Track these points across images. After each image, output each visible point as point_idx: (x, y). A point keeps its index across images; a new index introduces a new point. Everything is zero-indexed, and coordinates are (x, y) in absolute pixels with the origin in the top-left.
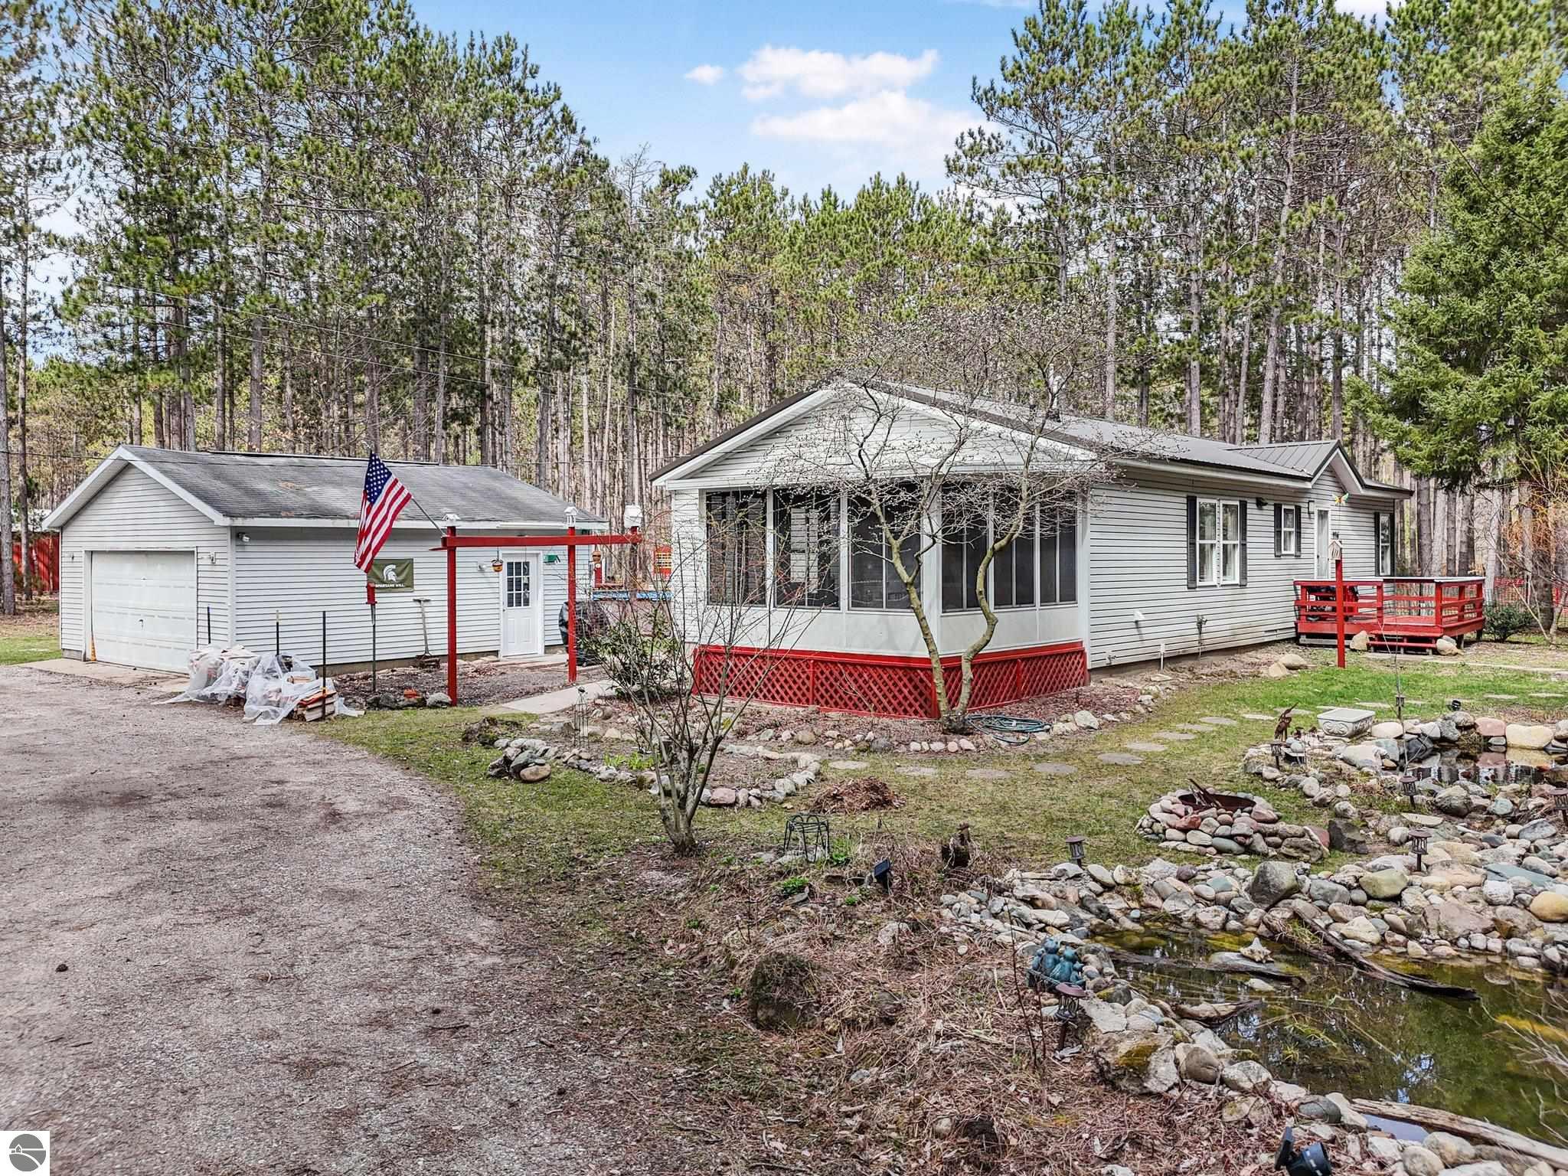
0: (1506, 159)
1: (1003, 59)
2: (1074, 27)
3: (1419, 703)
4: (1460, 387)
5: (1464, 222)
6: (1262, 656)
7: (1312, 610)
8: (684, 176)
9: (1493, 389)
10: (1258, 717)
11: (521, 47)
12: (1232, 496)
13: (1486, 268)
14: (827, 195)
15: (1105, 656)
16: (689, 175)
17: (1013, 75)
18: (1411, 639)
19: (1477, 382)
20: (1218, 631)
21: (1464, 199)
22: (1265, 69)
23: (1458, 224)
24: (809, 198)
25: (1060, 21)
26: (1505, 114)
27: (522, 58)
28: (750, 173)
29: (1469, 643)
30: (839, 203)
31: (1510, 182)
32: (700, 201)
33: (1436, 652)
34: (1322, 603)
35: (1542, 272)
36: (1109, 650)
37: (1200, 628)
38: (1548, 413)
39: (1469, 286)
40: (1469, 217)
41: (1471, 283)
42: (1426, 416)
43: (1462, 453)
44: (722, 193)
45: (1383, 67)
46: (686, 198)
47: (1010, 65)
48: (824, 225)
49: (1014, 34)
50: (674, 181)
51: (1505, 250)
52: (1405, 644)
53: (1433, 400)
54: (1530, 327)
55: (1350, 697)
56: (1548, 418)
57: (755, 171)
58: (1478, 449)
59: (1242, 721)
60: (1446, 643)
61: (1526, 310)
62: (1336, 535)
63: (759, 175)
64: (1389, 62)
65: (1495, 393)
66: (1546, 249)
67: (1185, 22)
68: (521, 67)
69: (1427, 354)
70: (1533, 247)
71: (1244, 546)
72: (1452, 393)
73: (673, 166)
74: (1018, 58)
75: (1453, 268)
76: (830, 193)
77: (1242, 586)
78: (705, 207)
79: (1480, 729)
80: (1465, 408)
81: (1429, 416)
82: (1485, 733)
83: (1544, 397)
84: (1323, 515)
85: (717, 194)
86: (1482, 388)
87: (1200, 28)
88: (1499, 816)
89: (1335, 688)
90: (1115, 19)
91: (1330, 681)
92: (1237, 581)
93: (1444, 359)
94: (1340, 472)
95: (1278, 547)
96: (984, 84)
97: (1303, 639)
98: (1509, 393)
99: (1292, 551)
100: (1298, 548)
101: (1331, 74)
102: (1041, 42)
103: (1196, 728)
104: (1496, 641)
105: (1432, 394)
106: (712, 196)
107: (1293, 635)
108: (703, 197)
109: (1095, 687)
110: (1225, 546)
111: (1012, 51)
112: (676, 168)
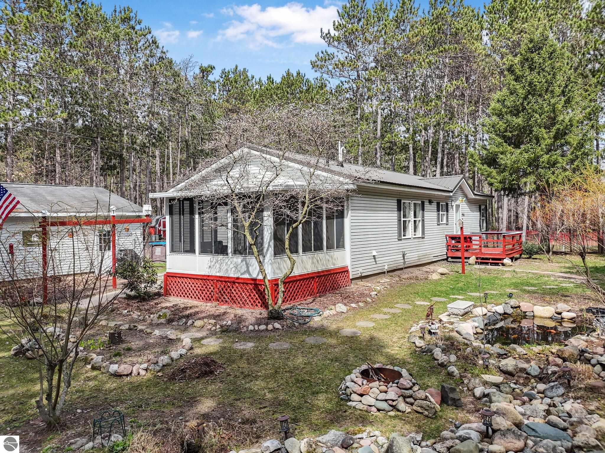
0: (530, 60)
1: (334, 22)
2: (362, 9)
3: (495, 292)
4: (512, 154)
5: (513, 85)
6: (431, 267)
7: (453, 247)
8: (209, 69)
9: (525, 154)
10: (422, 303)
11: (134, 11)
12: (418, 200)
13: (522, 104)
14: (269, 78)
15: (359, 272)
16: (212, 69)
17: (337, 28)
18: (493, 259)
19: (519, 151)
20: (412, 257)
21: (513, 77)
22: (436, 26)
23: (511, 86)
24: (262, 79)
25: (356, 7)
26: (529, 41)
27: (134, 16)
28: (238, 69)
29: (516, 259)
30: (274, 81)
31: (531, 69)
32: (217, 79)
33: (503, 265)
34: (457, 244)
35: (545, 105)
36: (360, 270)
37: (404, 257)
38: (548, 164)
39: (515, 112)
40: (515, 83)
41: (516, 111)
42: (499, 165)
43: (513, 180)
44: (226, 76)
45: (482, 28)
46: (211, 78)
47: (337, 24)
48: (267, 90)
49: (338, 12)
50: (205, 71)
51: (530, 96)
52: (491, 261)
53: (501, 159)
54: (540, 128)
55: (466, 290)
56: (548, 166)
57: (241, 68)
58: (519, 179)
59: (415, 306)
60: (507, 261)
61: (538, 121)
62: (463, 215)
63: (242, 70)
64: (485, 27)
65: (526, 156)
66: (546, 97)
67: (405, 7)
68: (134, 20)
69: (499, 140)
70: (540, 95)
71: (423, 220)
72: (509, 156)
73: (205, 65)
74: (340, 22)
75: (509, 104)
76: (270, 78)
77: (423, 238)
78: (218, 81)
79: (522, 308)
80: (514, 162)
81: (500, 166)
82: (524, 310)
83: (546, 157)
84: (458, 206)
85: (223, 76)
86: (521, 153)
87: (411, 10)
88: (532, 376)
89: (460, 285)
90: (379, 7)
91: (458, 281)
92: (420, 236)
93: (506, 142)
94: (465, 189)
95: (438, 221)
96: (326, 31)
97: (450, 259)
98: (531, 156)
99: (445, 221)
100: (447, 221)
101: (462, 28)
102: (348, 15)
103: (393, 311)
104: (527, 258)
105: (501, 156)
106: (222, 77)
107: (446, 257)
108: (218, 78)
109: (353, 287)
110: (415, 221)
111: (337, 19)
112: (206, 66)
